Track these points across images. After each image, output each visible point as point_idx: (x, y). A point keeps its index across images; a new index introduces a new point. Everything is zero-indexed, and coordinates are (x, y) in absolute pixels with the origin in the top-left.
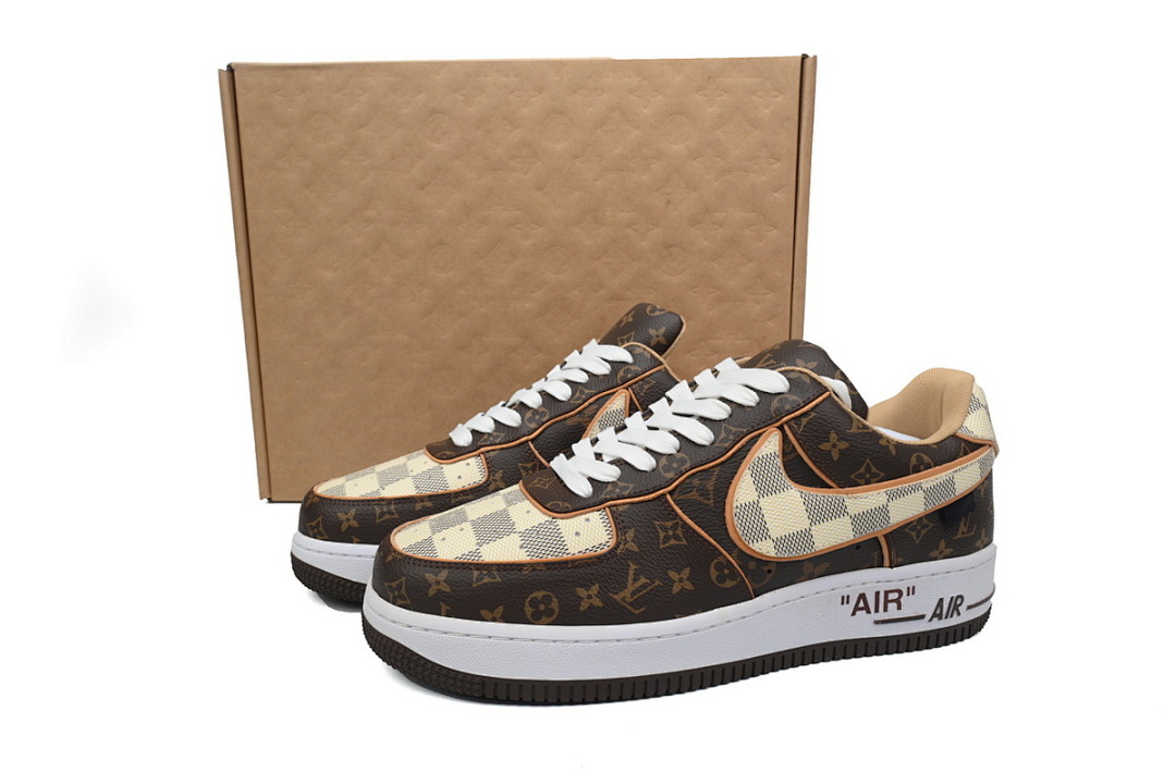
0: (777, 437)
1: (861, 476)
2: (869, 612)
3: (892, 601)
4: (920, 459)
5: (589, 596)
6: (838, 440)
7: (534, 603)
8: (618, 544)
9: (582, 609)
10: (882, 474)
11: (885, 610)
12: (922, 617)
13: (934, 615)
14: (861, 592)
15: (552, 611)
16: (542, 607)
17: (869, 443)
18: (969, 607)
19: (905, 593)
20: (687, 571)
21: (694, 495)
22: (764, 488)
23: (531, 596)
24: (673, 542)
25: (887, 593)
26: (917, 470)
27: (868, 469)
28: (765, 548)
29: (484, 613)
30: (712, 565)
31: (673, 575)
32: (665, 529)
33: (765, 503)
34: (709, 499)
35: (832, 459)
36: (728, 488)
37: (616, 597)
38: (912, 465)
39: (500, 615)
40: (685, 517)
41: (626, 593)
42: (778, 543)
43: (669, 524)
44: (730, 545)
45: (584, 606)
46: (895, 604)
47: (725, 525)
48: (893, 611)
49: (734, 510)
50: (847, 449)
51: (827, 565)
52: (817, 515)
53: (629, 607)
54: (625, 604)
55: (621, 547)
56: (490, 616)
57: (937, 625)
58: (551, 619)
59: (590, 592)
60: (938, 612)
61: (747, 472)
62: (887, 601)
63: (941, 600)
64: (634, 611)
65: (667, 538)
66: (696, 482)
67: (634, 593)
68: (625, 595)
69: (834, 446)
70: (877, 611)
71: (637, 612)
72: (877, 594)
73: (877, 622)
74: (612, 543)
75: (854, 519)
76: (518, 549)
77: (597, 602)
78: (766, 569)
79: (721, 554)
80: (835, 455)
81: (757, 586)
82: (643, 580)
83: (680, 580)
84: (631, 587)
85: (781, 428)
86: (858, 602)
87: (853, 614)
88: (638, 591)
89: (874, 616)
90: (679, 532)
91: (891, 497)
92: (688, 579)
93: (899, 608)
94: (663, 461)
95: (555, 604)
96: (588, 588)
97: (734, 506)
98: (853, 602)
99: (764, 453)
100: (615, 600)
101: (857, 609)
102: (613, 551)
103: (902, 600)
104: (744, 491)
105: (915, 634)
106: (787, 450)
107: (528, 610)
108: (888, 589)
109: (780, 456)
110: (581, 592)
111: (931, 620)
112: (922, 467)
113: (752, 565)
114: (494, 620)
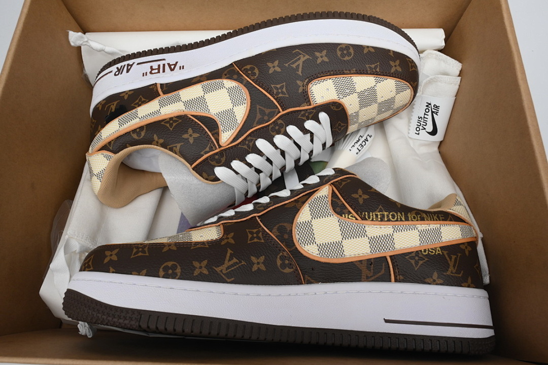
0: (222, 141)
1: (175, 121)
2: (169, 64)
3: (155, 69)
4: (139, 134)
5: (322, 57)
6: (188, 138)
7: (349, 54)
8: (307, 84)
9: (325, 51)
10: (162, 123)
11: (159, 66)
12: (138, 64)
13: (132, 65)
14: (173, 72)
15: (340, 50)
16: (345, 52)
17: (170, 139)
18: (111, 72)
19: (148, 73)
20: (271, 72)
21: (267, 111)
22: (230, 113)
23: (351, 58)
24: (278, 86)
25: (159, 72)
26: (141, 128)
27: (171, 125)
28: (229, 83)
29: (373, 50)
30: (257, 75)
31: (278, 69)
32: (283, 93)
33: (229, 106)
34: (259, 108)
35: (192, 129)
36: (249, 115)
37: (308, 57)
38: (144, 131)
39: (365, 49)
40: (272, 99)
41: (303, 59)
42: (223, 86)
43: (280, 95)
44: (248, 86)
45: (324, 52)
46: (153, 68)
47: (250, 96)
48: (155, 65)
49: (246, 102)
50: (184, 134)
51: (193, 81)
52: (201, 101)
53: (301, 52)
54: (303, 54)
55: (305, 83)
56: (370, 49)
57: (130, 62)
58: (341, 46)
59: (321, 59)
60: (129, 67)
61: (239, 122)
62: (159, 69)
63: (128, 72)
64: (299, 51)
65: (282, 87)
66: (266, 118)
67: (299, 59)
68: (304, 58)
69: (191, 136)
70: (164, 65)
71: (297, 50)
72: (164, 71)
73: (164, 60)
74: (310, 85)
75: (179, 100)
76: (357, 83)
77: (317, 54)
78: (228, 76)
79: (253, 80)
80: (190, 131)
81: (232, 68)
82: (294, 66)
83: (274, 67)
84: (300, 62)
85: (220, 146)
86: (174, 68)
87: (177, 63)
88: (296, 61)
89: (165, 62)
90: (275, 91)
91: (159, 111)
92: (270, 68)
93: (151, 67)
94: (283, 130)
95: (339, 53)
96: (323, 61)
97: (246, 105)
98: (178, 67)
99: (230, 132)
100: (309, 55)
101: (175, 65)
102: (310, 81)
103: (150, 70)
104: (241, 112)
105: (142, 57)
106: (217, 135)
107: (351, 50)
108: (159, 74)
109: (220, 131)
110: (326, 59)
111: (134, 63)
112: (138, 130)
113: (235, 77)
114: (368, 47)
